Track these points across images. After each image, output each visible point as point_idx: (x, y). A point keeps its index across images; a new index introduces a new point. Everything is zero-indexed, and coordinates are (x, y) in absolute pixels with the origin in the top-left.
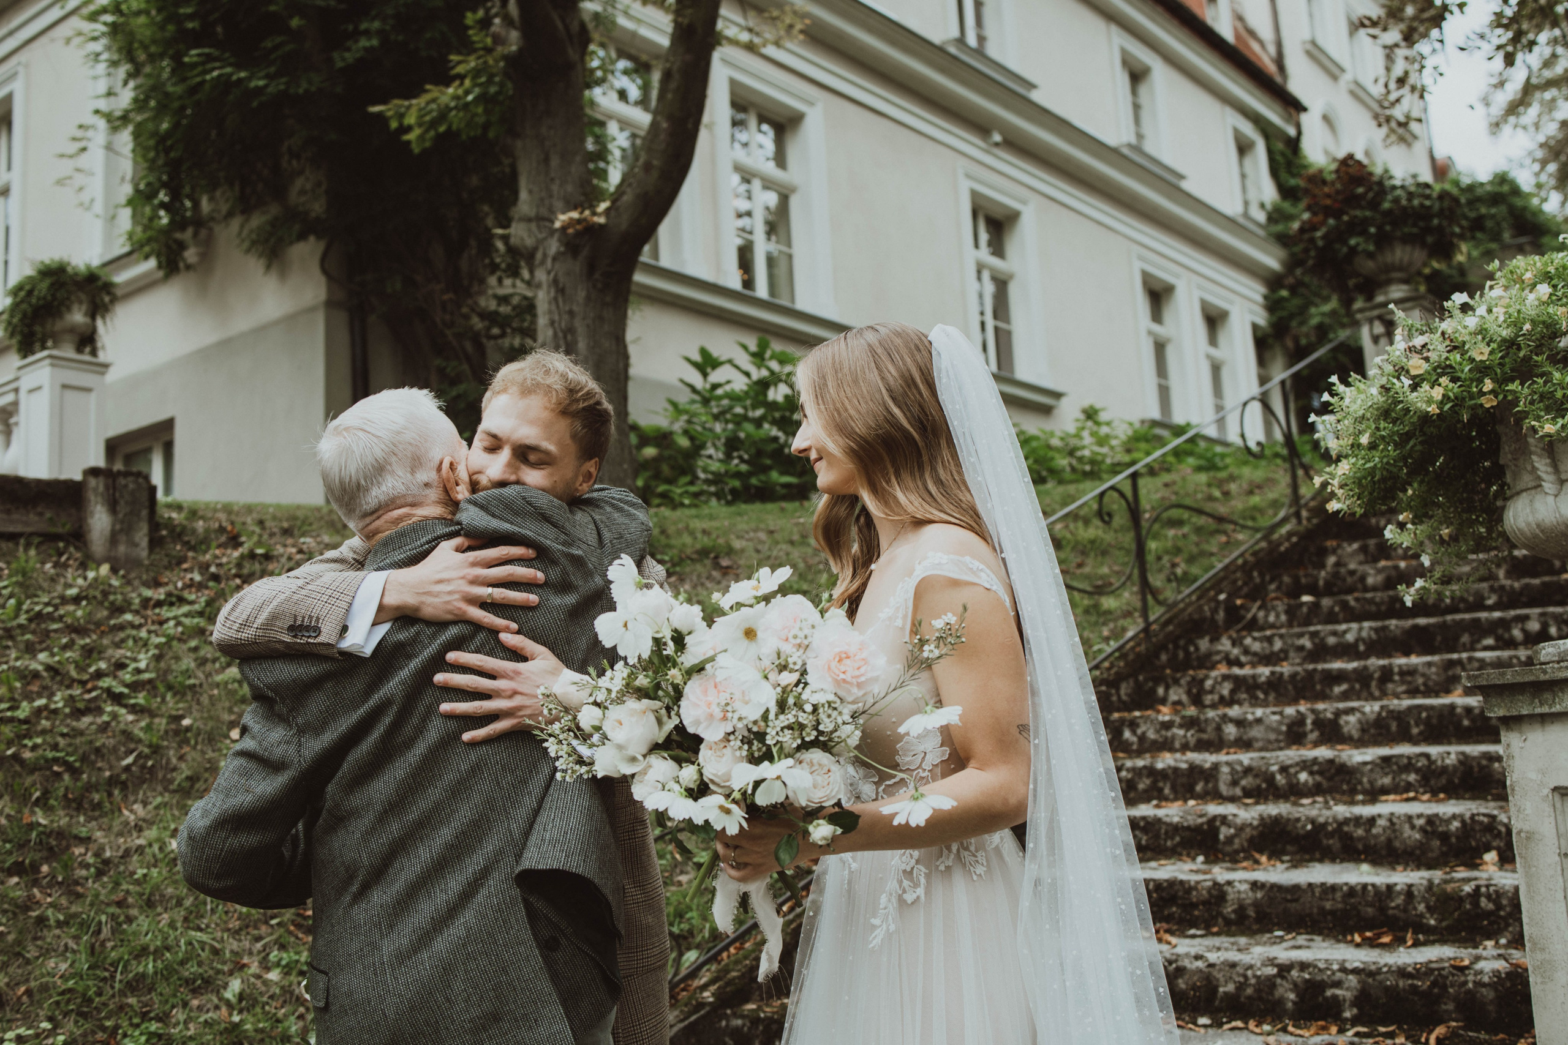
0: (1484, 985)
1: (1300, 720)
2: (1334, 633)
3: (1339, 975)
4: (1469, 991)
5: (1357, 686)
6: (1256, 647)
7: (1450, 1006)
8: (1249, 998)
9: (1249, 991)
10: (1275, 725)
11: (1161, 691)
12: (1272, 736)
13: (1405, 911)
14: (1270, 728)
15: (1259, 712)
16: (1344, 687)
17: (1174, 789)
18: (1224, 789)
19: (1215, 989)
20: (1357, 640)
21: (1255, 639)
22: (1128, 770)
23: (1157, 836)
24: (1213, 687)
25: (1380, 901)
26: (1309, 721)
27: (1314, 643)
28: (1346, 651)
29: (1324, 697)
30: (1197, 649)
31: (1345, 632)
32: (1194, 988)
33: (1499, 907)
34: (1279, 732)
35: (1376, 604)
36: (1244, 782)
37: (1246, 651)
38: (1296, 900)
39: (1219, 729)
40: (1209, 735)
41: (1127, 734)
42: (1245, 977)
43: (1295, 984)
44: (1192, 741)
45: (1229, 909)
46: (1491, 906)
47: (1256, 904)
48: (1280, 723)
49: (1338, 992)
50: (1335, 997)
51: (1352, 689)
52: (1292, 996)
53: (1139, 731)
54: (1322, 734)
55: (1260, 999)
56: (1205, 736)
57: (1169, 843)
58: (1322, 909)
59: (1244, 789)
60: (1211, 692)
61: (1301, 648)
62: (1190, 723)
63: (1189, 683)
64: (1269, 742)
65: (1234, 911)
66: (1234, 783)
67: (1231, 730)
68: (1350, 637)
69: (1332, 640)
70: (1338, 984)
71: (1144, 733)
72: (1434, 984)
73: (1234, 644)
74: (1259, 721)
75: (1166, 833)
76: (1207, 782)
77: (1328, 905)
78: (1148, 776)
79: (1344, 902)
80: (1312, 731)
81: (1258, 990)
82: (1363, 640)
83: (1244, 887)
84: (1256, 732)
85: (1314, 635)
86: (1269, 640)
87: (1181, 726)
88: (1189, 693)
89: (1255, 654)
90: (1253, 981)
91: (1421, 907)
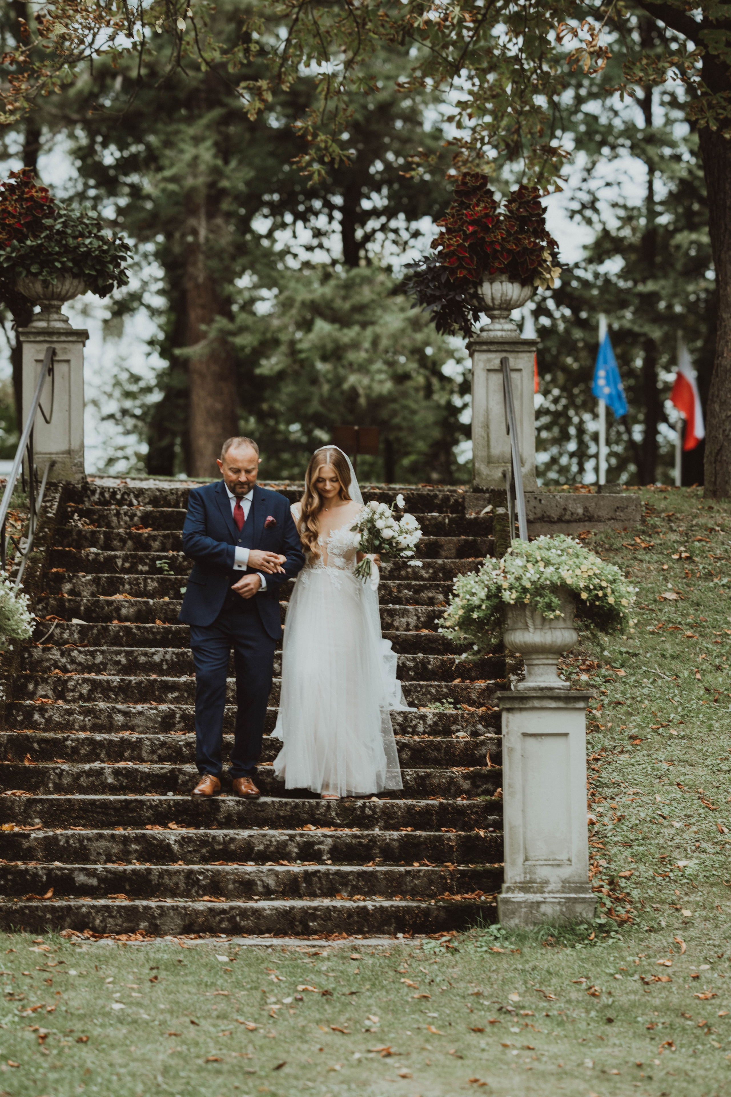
0: (394, 840)
1: (172, 714)
2: (145, 654)
3: (322, 839)
4: (387, 844)
5: (186, 695)
6: (81, 658)
7: (377, 851)
8: (271, 852)
9: (272, 849)
10: (153, 717)
11: (31, 687)
12: (150, 724)
13: (325, 816)
14: (149, 719)
15: (139, 707)
16: (176, 694)
17: (108, 754)
18: (144, 755)
19: (253, 848)
20: (162, 661)
21: (80, 652)
22: (72, 740)
23: (135, 780)
24: (75, 686)
25: (312, 810)
26: (178, 716)
27: (128, 660)
28: (152, 667)
29: (161, 701)
30: (31, 656)
31: (153, 654)
32: (241, 848)
33: (375, 812)
34: (156, 722)
35: (153, 633)
36: (159, 752)
37: (73, 661)
38: (263, 811)
39: (110, 717)
40: (103, 720)
41: (37, 717)
42: (271, 841)
43: (298, 844)
44: (89, 724)
45: (221, 817)
46: (370, 813)
47: (239, 813)
48: (157, 715)
49: (321, 847)
50: (319, 849)
51: (182, 696)
52: (296, 850)
53: (47, 715)
54: (186, 725)
55: (278, 852)
56: (99, 721)
57: (143, 784)
58: (278, 815)
59: (159, 756)
60: (73, 691)
61: (119, 662)
62: (87, 712)
63: (54, 682)
64: (148, 728)
65: (224, 817)
66: (153, 752)
67: (119, 719)
68: (157, 658)
69: (142, 659)
70: (321, 843)
71: (51, 717)
72: (370, 841)
73: (62, 655)
74: (140, 713)
75: (141, 778)
76: (133, 751)
77: (282, 813)
78: (88, 746)
79: (291, 811)
80: (179, 722)
81: (277, 848)
82: (166, 660)
83: (231, 804)
84: (138, 721)
85: (128, 654)
86: (92, 654)
87: (80, 713)
88: (54, 690)
89: (80, 664)
90: (275, 843)
91: (333, 814)
